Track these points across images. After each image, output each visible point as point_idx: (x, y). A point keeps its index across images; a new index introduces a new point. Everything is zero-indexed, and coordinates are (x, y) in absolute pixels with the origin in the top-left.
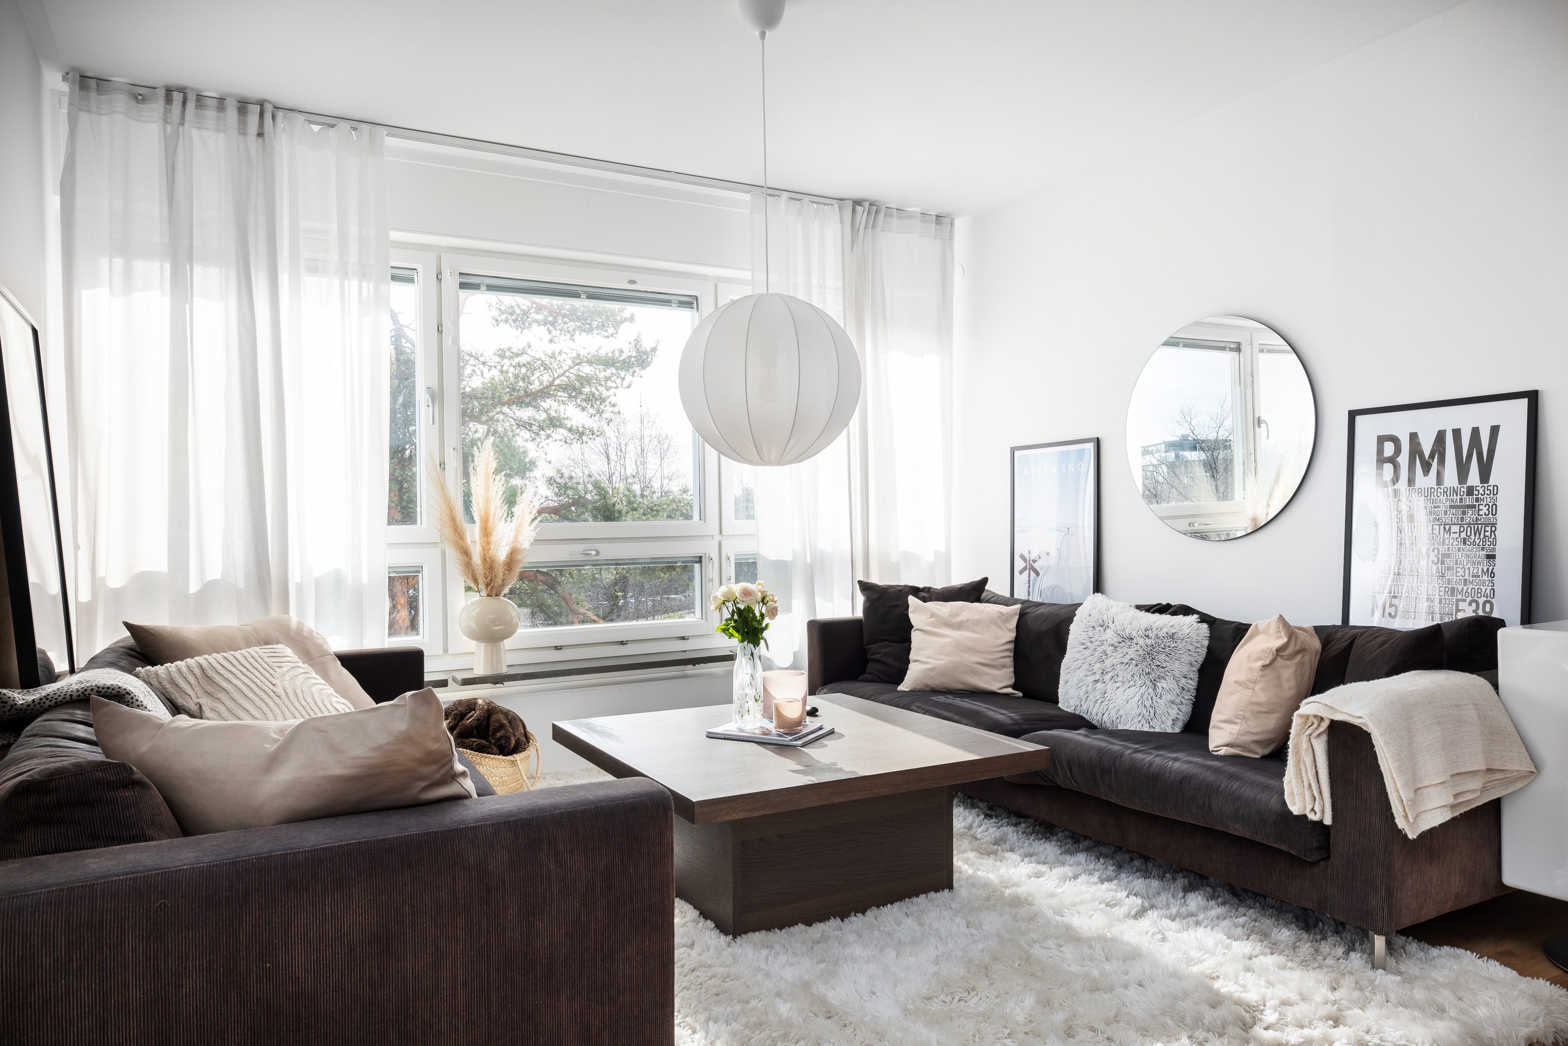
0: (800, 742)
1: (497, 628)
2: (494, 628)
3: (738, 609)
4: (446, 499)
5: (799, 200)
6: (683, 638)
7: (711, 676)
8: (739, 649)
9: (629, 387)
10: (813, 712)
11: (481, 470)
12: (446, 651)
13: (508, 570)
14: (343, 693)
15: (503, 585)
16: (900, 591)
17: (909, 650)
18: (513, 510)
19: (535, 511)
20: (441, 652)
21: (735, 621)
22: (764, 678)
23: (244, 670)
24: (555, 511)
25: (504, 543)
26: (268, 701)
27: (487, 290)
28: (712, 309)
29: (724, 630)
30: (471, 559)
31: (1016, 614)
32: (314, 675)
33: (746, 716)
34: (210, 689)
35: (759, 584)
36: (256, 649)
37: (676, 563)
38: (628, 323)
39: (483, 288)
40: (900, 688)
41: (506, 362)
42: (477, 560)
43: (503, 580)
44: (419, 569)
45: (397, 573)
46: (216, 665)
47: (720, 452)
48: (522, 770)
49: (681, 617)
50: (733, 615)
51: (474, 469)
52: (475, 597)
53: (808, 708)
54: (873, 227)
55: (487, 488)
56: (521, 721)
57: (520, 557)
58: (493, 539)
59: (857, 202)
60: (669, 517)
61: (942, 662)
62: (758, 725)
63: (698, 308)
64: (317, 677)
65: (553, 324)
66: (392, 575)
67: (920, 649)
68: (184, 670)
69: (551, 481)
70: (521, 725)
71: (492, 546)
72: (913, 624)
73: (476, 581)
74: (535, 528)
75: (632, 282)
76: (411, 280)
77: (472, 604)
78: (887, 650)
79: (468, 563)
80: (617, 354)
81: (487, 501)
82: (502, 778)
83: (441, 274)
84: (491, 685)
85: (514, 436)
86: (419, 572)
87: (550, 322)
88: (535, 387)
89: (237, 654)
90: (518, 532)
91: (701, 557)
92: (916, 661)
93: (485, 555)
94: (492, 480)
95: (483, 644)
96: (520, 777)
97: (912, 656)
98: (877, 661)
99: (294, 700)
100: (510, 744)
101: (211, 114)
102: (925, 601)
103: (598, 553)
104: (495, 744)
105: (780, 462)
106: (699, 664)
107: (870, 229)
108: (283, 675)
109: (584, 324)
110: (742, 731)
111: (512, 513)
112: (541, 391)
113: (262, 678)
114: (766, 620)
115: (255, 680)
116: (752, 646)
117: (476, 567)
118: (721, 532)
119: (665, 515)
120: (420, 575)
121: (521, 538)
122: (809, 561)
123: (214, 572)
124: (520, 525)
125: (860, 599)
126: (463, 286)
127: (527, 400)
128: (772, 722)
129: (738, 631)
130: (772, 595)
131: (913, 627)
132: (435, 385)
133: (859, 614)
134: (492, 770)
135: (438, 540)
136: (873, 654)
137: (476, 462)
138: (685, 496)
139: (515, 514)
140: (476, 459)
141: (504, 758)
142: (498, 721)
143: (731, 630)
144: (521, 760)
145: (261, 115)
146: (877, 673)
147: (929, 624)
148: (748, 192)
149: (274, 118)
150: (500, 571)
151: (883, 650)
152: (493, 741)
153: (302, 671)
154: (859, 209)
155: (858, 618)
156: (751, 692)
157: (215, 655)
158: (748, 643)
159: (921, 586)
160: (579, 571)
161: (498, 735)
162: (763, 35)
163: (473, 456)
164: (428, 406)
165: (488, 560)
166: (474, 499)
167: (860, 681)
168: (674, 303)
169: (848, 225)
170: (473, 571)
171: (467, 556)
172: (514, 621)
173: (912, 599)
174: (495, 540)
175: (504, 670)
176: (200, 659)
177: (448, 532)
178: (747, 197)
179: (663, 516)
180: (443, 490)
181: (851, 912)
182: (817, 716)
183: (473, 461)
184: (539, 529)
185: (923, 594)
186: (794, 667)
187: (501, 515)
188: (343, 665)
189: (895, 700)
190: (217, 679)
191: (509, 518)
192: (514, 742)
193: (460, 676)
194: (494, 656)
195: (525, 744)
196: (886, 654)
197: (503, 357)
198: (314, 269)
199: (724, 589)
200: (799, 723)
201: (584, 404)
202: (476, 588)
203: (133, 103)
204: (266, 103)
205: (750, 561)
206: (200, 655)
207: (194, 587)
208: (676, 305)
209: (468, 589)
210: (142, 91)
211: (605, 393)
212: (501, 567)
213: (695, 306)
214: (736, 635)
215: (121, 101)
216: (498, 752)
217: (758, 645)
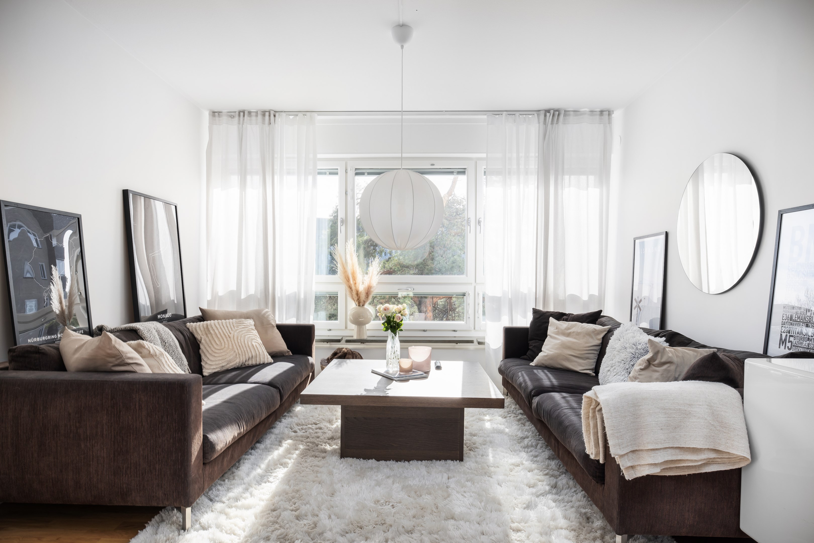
0: (398, 379)
1: (362, 320)
2: (360, 320)
5: (514, 114)
6: (454, 331)
12: (346, 328)
13: (367, 295)
16: (547, 314)
23: (222, 327)
25: (363, 284)
27: (368, 175)
30: (352, 290)
31: (606, 331)
36: (235, 320)
37: (453, 295)
39: (366, 174)
40: (531, 364)
43: (365, 299)
52: (354, 305)
54: (558, 122)
57: (372, 290)
59: (548, 111)
61: (552, 353)
63: (466, 174)
67: (546, 345)
72: (548, 332)
73: (353, 299)
75: (433, 165)
76: (337, 174)
78: (536, 343)
79: (351, 292)
83: (347, 170)
84: (360, 344)
86: (338, 295)
90: (370, 279)
91: (465, 293)
95: (356, 326)
97: (542, 348)
98: (530, 349)
101: (254, 118)
103: (414, 289)
107: (555, 124)
108: (236, 330)
115: (224, 331)
118: (475, 282)
121: (372, 282)
122: (510, 297)
123: (252, 291)
124: (371, 277)
125: (531, 317)
126: (357, 174)
132: (344, 217)
133: (529, 325)
136: (531, 346)
145: (270, 116)
146: (529, 356)
147: (554, 334)
148: (486, 115)
149: (275, 116)
151: (534, 344)
153: (247, 329)
154: (548, 114)
155: (528, 327)
162: (402, 47)
164: (341, 226)
167: (521, 359)
168: (455, 173)
169: (542, 123)
170: (352, 295)
171: (350, 288)
173: (552, 319)
175: (365, 337)
178: (485, 117)
181: (402, 460)
184: (380, 278)
188: (278, 329)
190: (211, 329)
193: (345, 339)
194: (360, 332)
196: (534, 346)
198: (289, 173)
203: (230, 119)
204: (271, 111)
207: (243, 296)
208: (456, 174)
210: (232, 114)
212: (363, 294)
213: (464, 173)
215: (224, 118)
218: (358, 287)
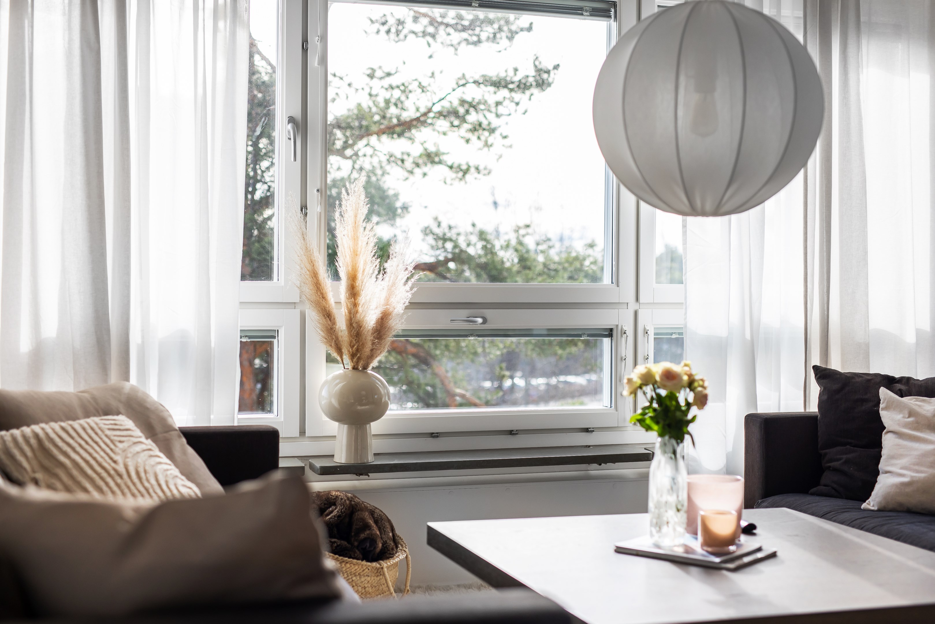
0: (731, 566)
1: (363, 407)
2: (359, 408)
3: (659, 396)
4: (307, 251)
6: (587, 430)
7: (621, 479)
8: (658, 445)
9: (525, 112)
10: (750, 530)
11: (349, 216)
12: (302, 432)
13: (378, 339)
14: (189, 475)
15: (371, 357)
16: (869, 381)
17: (879, 457)
18: (386, 265)
19: (410, 268)
20: (298, 435)
21: (655, 410)
22: (689, 485)
23: (83, 443)
24: (430, 267)
25: (373, 305)
26: (109, 480)
28: (633, 21)
29: (641, 421)
30: (334, 323)
32: (157, 452)
33: (665, 529)
34: (47, 463)
35: (686, 365)
36: (97, 419)
38: (525, 33)
40: (864, 506)
41: (376, 84)
42: (341, 324)
43: (372, 350)
44: (273, 334)
45: (250, 337)
46: (53, 435)
47: (639, 198)
48: (389, 580)
49: (582, 404)
50: (651, 402)
51: (341, 215)
52: (338, 370)
53: (744, 524)
55: (355, 239)
56: (389, 521)
57: (391, 323)
58: (362, 300)
60: (571, 278)
61: (922, 475)
62: (682, 541)
63: (616, 17)
64: (161, 455)
65: (433, 36)
66: (244, 340)
67: (892, 457)
68: (20, 439)
69: (427, 231)
70: (388, 526)
71: (360, 309)
72: (886, 425)
73: (339, 351)
74: (411, 289)
77: (335, 378)
78: (850, 456)
79: (331, 329)
80: (511, 73)
81: (355, 254)
82: (365, 588)
84: (354, 476)
85: (383, 175)
86: (274, 337)
87: (430, 34)
88: (408, 115)
89: (76, 424)
90: (390, 293)
91: (611, 330)
92: (887, 472)
93: (351, 319)
94: (362, 229)
95: (346, 426)
96: (386, 589)
97: (882, 466)
98: (835, 470)
99: (136, 480)
100: (375, 548)
102: (902, 396)
103: (485, 321)
104: (357, 547)
105: (716, 213)
106: (606, 463)
108: (124, 451)
109: (471, 35)
110: (658, 547)
111: (384, 269)
112: (417, 119)
113: (102, 453)
114: (694, 411)
115: (95, 455)
116: (674, 442)
117: (340, 334)
118: (637, 299)
119: (566, 275)
120: (275, 341)
121: (393, 300)
122: (748, 336)
124: (394, 284)
125: (815, 389)
127: (398, 129)
128: (696, 539)
129: (657, 423)
130: (702, 380)
131: (884, 428)
132: (297, 113)
133: (814, 408)
134: (354, 578)
135: (297, 300)
136: (831, 461)
137: (343, 206)
138: (590, 251)
139: (387, 270)
140: (344, 203)
141: (369, 564)
142: (363, 520)
143: (648, 421)
144: (388, 568)
146: (835, 486)
147: (906, 425)
150: (369, 338)
151: (844, 457)
152: (356, 544)
153: (144, 447)
155: (813, 414)
156: (672, 499)
157: (53, 424)
158: (670, 437)
159: (897, 375)
160: (458, 343)
161: (362, 536)
163: (340, 200)
164: (290, 139)
165: (354, 325)
166: (340, 252)
167: (813, 494)
168: (586, 11)
170: (337, 338)
171: (330, 320)
172: (383, 400)
173: (884, 392)
174: (363, 301)
175: (370, 458)
176: (36, 428)
177: (309, 290)
179: (563, 278)
180: (304, 239)
182: (754, 534)
183: (340, 205)
185: (899, 386)
186: (729, 471)
187: (371, 272)
188: (189, 443)
189: (858, 521)
190: (55, 451)
191: (381, 275)
192: (380, 545)
193: (319, 464)
194: (359, 442)
195: (393, 549)
196: (847, 462)
197: (371, 76)
199: (641, 369)
200: (732, 540)
201: (469, 135)
202: (339, 358)
205: (674, 336)
206: (36, 423)
208: (588, 14)
209: (330, 359)
211: (495, 122)
212: (370, 333)
213: (612, 13)
214: (656, 427)
216: (361, 556)
217: (682, 440)
218: (364, 316)
